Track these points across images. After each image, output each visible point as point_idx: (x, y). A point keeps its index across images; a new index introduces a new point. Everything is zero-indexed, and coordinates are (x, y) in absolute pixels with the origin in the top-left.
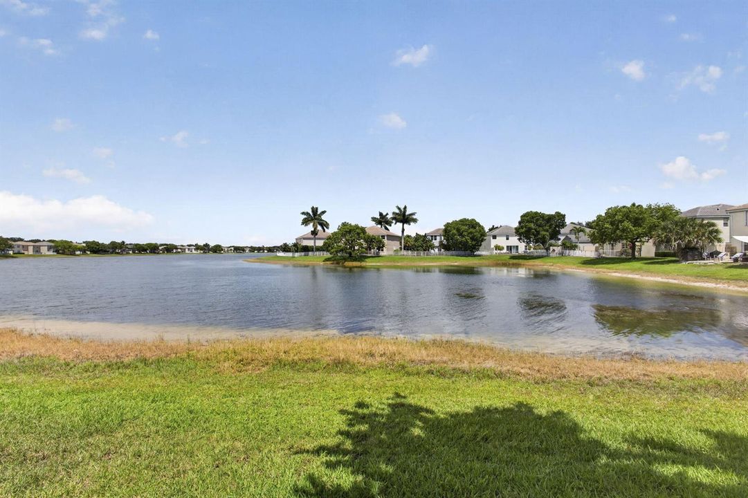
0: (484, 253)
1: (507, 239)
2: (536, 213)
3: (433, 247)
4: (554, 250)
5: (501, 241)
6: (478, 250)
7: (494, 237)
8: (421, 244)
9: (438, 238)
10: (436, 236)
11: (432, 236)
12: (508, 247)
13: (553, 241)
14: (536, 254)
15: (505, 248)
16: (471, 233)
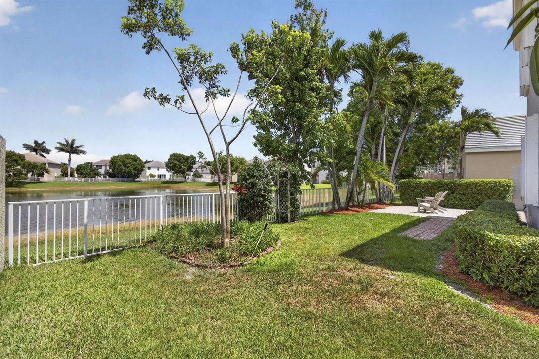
0: (142, 180)
1: (158, 170)
2: (180, 154)
3: (99, 174)
4: (188, 178)
5: (154, 171)
6: (138, 177)
7: (149, 168)
8: (87, 171)
9: (103, 168)
10: (101, 166)
11: (97, 166)
12: (158, 175)
13: (188, 173)
14: (178, 180)
15: (157, 176)
16: (134, 165)
